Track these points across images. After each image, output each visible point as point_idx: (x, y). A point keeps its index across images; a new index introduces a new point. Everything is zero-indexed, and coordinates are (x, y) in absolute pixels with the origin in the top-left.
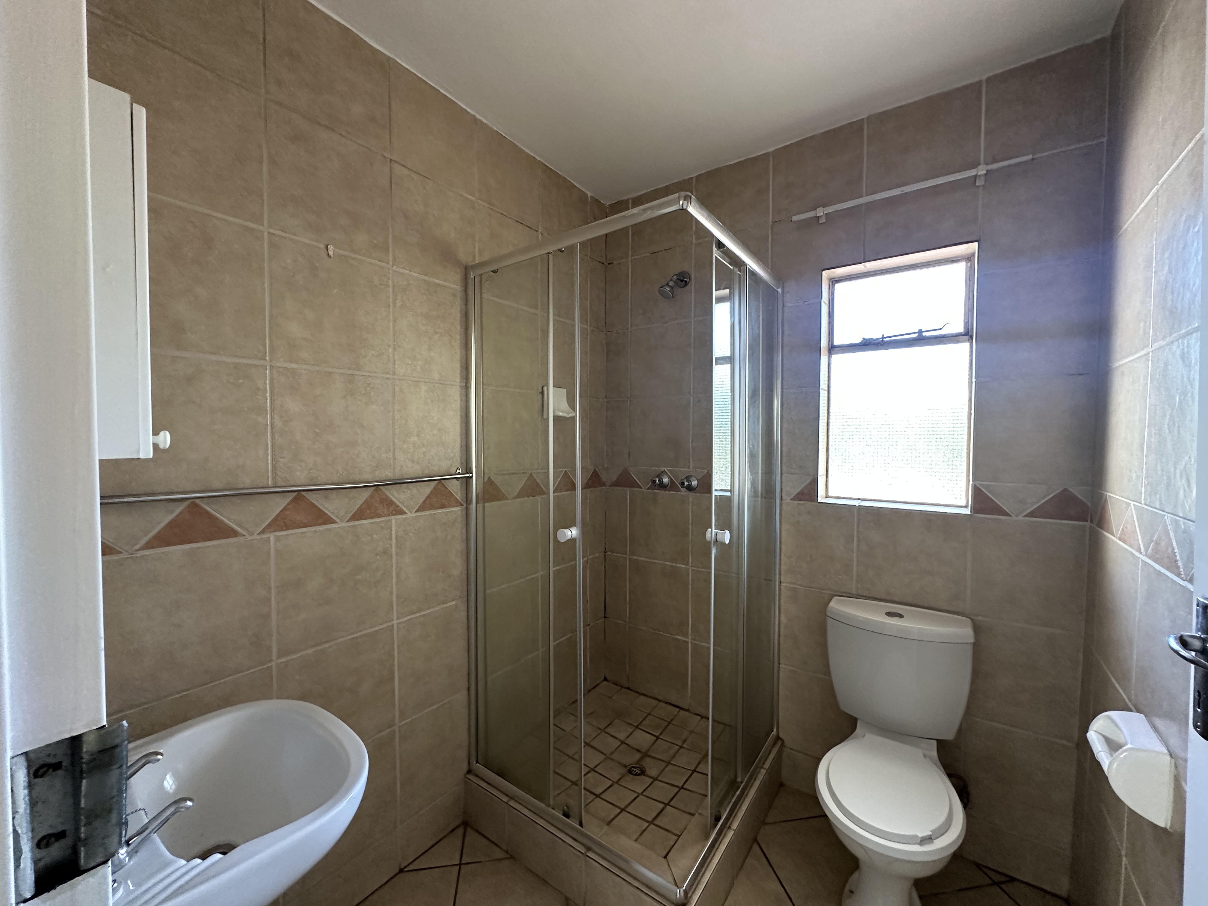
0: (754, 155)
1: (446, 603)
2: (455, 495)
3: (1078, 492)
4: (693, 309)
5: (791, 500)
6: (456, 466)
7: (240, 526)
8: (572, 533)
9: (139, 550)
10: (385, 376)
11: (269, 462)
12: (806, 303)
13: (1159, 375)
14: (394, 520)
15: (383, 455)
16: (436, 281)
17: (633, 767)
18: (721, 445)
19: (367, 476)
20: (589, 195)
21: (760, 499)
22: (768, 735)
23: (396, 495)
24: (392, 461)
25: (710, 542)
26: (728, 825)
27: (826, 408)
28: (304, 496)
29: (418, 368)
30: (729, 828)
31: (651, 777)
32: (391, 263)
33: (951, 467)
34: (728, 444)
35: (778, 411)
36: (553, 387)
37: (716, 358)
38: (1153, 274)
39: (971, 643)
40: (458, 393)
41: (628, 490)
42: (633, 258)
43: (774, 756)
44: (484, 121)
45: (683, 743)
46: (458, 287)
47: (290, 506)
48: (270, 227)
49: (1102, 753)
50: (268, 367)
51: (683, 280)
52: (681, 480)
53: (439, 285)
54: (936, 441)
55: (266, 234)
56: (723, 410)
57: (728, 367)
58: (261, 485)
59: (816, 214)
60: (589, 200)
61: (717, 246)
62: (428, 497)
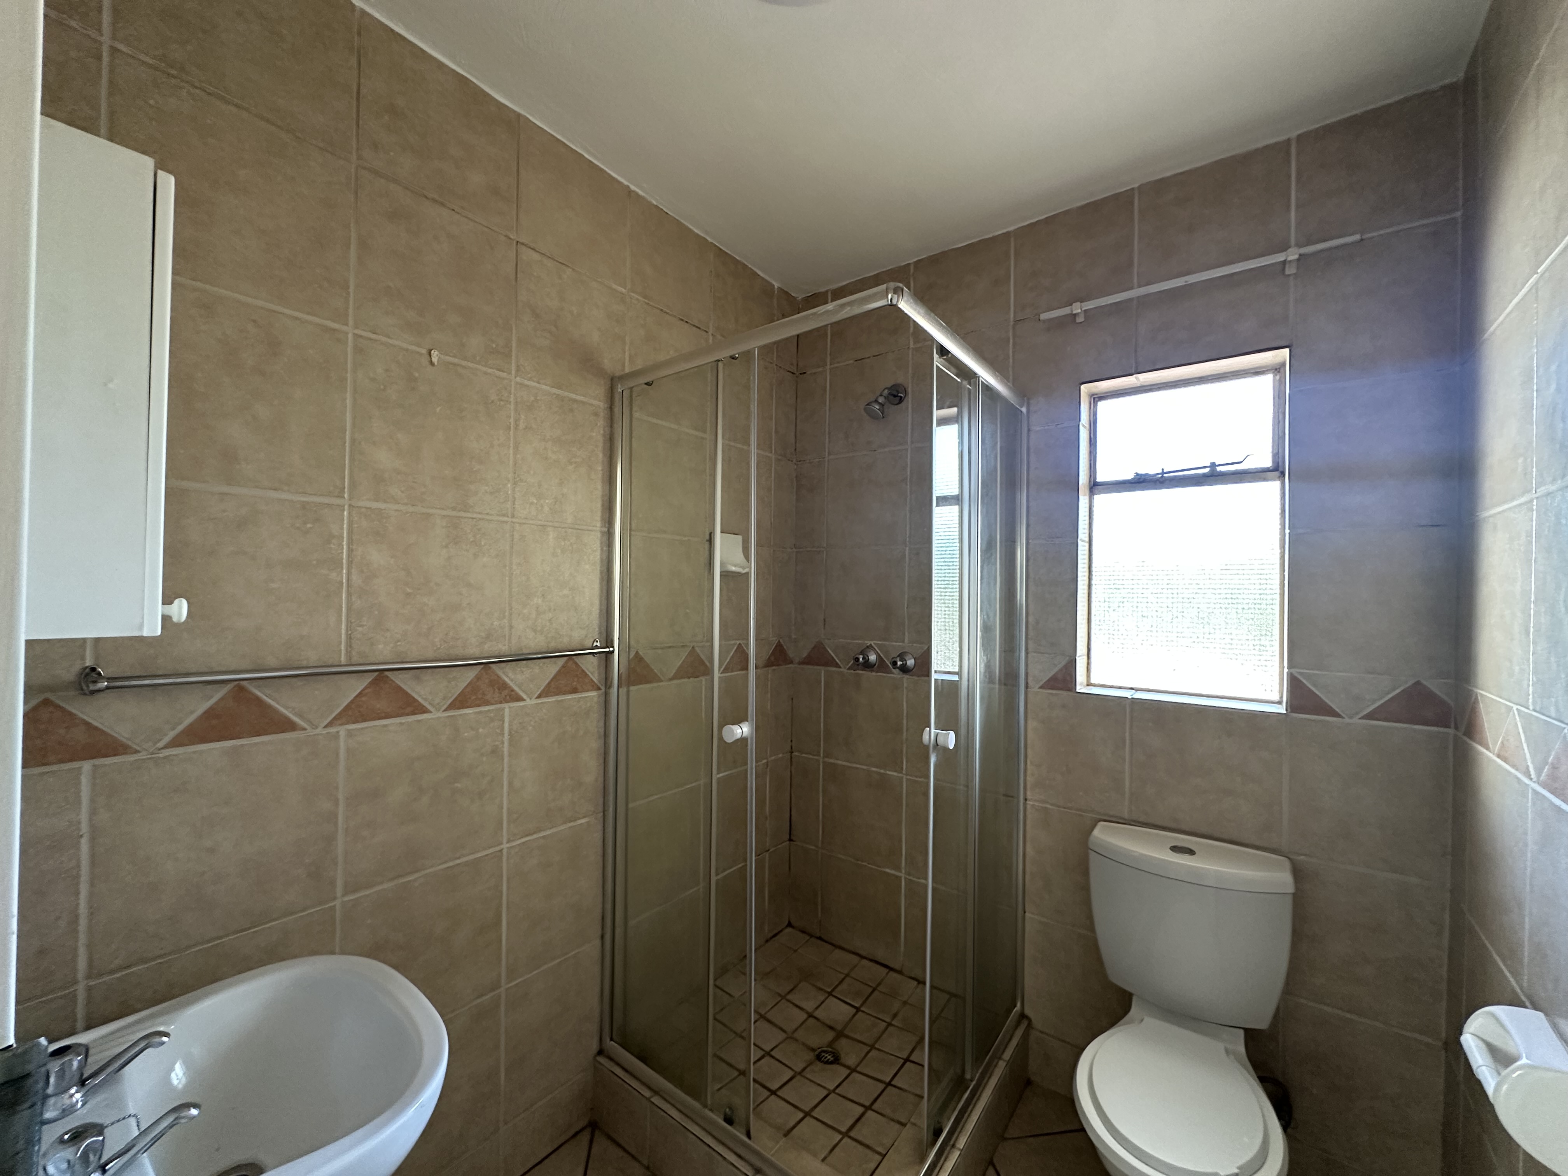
0: (991, 236)
1: (575, 820)
2: (590, 674)
3: (1435, 686)
4: (909, 431)
5: (1041, 687)
6: (593, 637)
7: (301, 716)
8: (742, 730)
9: (162, 748)
10: (501, 518)
11: (343, 632)
12: (1059, 426)
13: (1548, 531)
14: (508, 708)
15: (495, 623)
16: (573, 396)
17: (824, 1051)
18: (947, 612)
19: (473, 650)
20: (776, 285)
21: (997, 686)
22: (1009, 1011)
23: (512, 676)
24: (507, 629)
25: (927, 747)
26: (952, 1142)
27: (1087, 566)
28: (388, 677)
29: (546, 509)
30: (953, 1146)
31: (848, 1067)
32: (513, 372)
33: (1257, 648)
34: (956, 611)
35: (1023, 568)
36: (721, 532)
37: (937, 498)
38: (1535, 393)
39: (1290, 893)
40: (598, 543)
41: (822, 670)
42: (832, 366)
43: (1017, 1042)
44: (641, 193)
45: (893, 1020)
46: (601, 404)
47: (369, 690)
48: (356, 327)
49: (1484, 1068)
50: (346, 507)
51: (896, 395)
52: (893, 658)
53: (575, 401)
54: (1237, 612)
55: (350, 336)
56: (949, 566)
57: (956, 508)
58: (330, 662)
59: (1072, 311)
60: (776, 292)
61: (939, 351)
62: (555, 678)
